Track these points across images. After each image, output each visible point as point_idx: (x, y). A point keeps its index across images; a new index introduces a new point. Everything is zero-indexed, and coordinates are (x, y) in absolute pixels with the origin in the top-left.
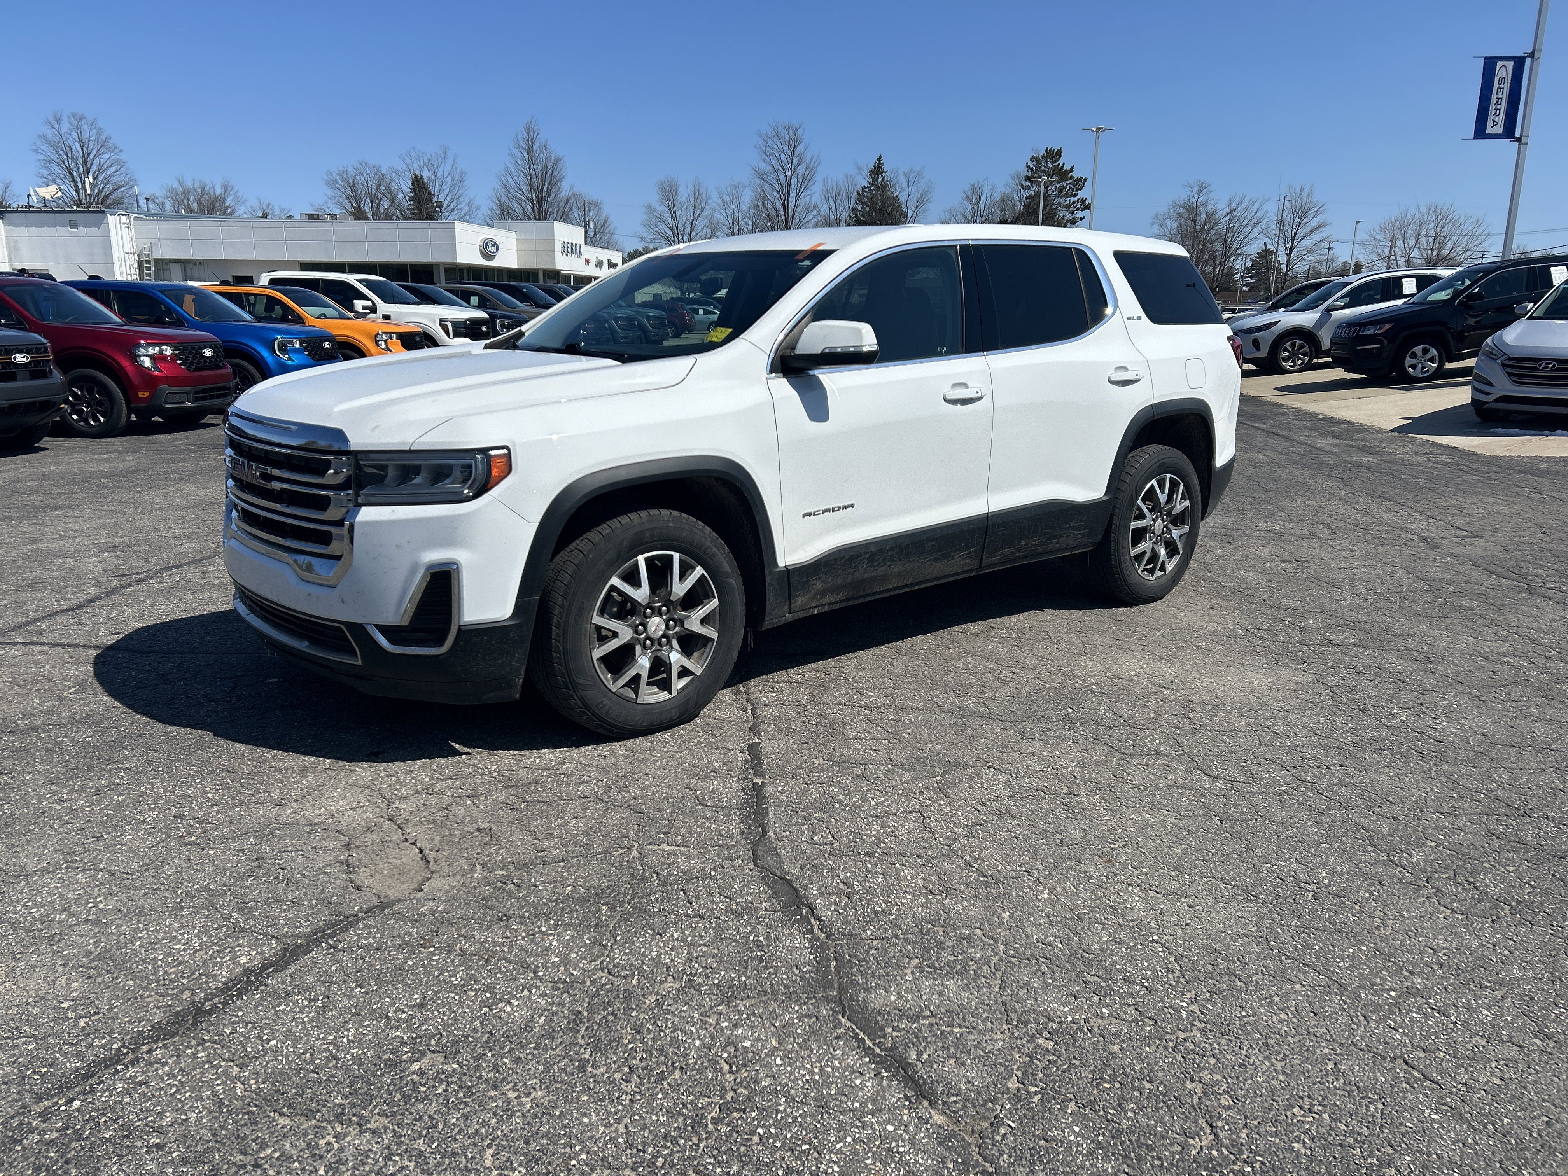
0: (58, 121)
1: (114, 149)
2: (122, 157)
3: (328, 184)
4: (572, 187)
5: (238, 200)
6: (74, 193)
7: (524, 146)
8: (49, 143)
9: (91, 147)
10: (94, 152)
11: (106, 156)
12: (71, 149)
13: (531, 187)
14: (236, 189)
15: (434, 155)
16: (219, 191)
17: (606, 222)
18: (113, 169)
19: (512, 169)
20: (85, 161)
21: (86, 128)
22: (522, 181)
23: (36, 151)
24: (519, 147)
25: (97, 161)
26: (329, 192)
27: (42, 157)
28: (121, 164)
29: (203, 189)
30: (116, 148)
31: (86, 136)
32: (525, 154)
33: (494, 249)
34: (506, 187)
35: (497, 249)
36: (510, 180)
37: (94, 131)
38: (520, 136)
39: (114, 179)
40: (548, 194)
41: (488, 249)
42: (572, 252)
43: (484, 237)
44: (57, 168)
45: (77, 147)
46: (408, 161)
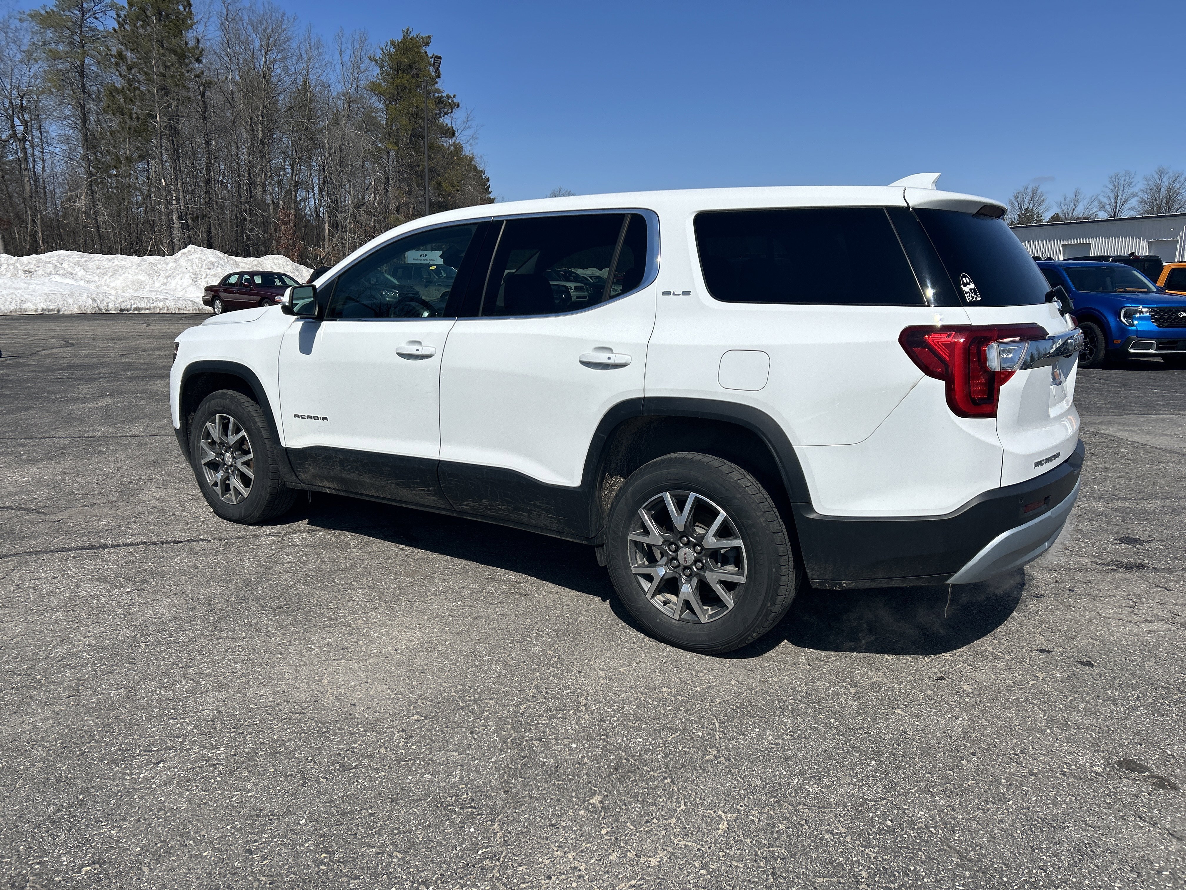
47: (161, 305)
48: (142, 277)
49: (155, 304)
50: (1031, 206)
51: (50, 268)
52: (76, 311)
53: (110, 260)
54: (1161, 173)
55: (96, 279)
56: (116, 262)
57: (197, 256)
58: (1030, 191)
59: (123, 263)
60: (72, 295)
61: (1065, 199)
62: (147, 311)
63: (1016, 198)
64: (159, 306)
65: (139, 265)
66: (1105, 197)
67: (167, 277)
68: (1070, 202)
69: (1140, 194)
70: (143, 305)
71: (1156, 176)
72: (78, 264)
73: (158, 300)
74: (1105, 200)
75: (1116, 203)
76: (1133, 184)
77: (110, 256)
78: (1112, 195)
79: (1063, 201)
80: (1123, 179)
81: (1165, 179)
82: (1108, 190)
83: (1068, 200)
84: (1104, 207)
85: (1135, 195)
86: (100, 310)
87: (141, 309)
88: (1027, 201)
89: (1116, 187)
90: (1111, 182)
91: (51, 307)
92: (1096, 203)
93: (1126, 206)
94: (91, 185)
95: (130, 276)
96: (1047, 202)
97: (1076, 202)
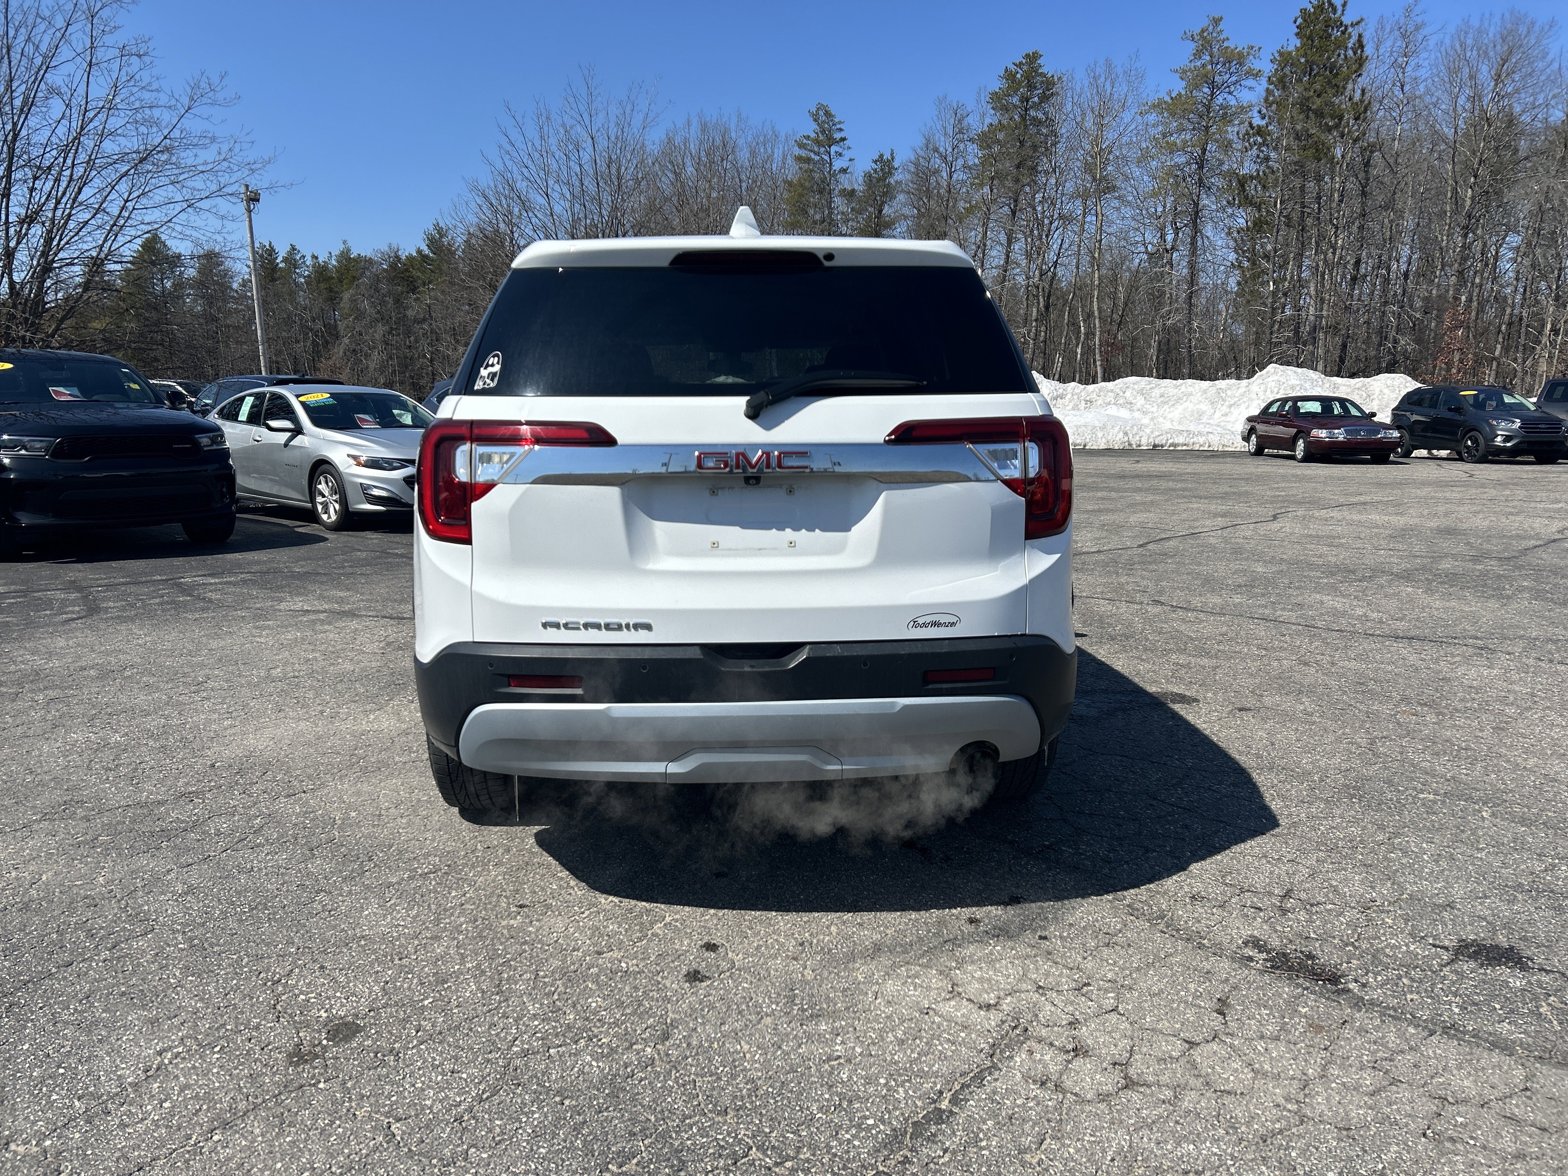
47: (1201, 440)
48: (1204, 407)
49: (1195, 439)
51: (1110, 397)
52: (1103, 446)
53: (1176, 387)
55: (1155, 409)
56: (1183, 388)
57: (1275, 378)
59: (1191, 389)
60: (1103, 428)
62: (1184, 448)
64: (1200, 442)
65: (1205, 392)
67: (1230, 406)
70: (1180, 440)
72: (1141, 392)
73: (1200, 434)
77: (1180, 381)
86: (1130, 445)
87: (1178, 445)
91: (1078, 441)
94: (1191, 297)
95: (1191, 406)
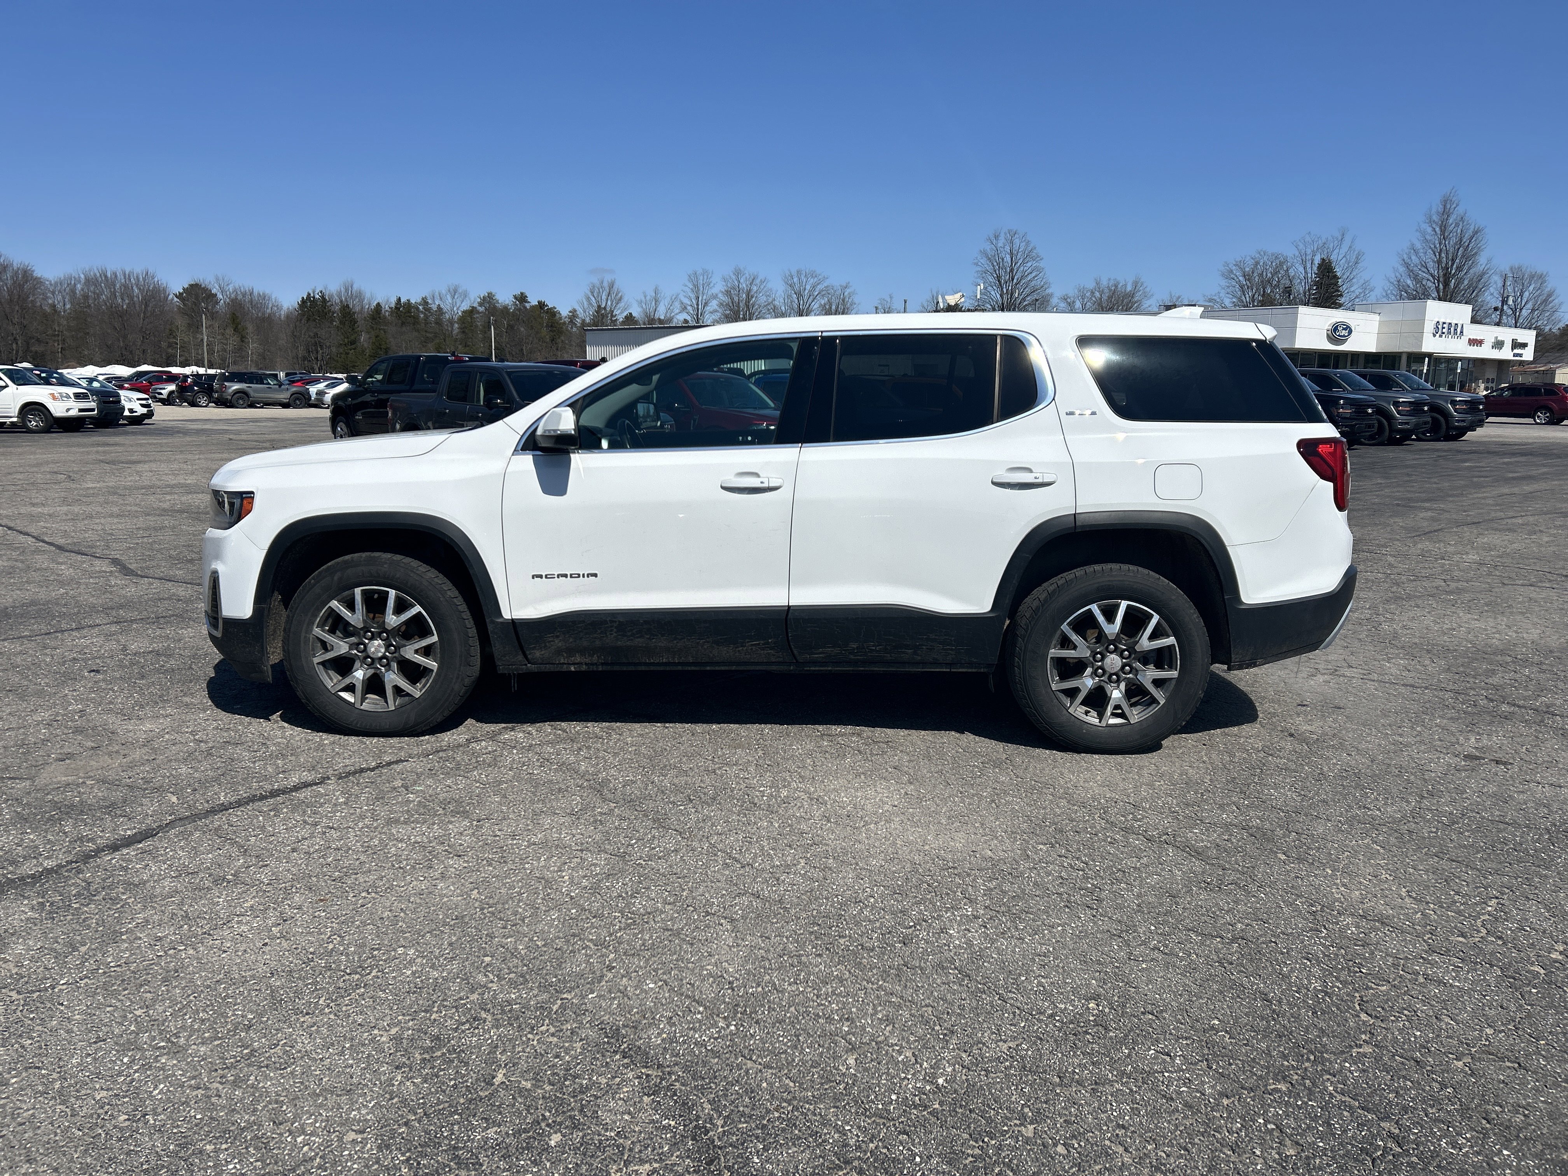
0: (997, 237)
1: (1037, 258)
2: (1042, 264)
3: (1223, 275)
4: (1489, 261)
5: (1146, 296)
6: (999, 296)
7: (1436, 220)
8: (987, 257)
9: (1019, 257)
10: (1020, 262)
11: (1029, 264)
12: (1003, 259)
13: (1439, 262)
14: (1145, 285)
15: (1330, 238)
16: (1129, 288)
17: (1550, 295)
18: (1034, 274)
19: (1418, 245)
20: (1012, 270)
21: (1017, 242)
22: (1430, 259)
23: (977, 264)
24: (1431, 222)
25: (1022, 268)
26: (1224, 283)
27: (979, 269)
28: (1040, 270)
29: (1116, 286)
30: (1038, 256)
31: (1016, 247)
32: (1437, 229)
33: (1344, 333)
34: (1407, 265)
35: (1350, 332)
36: (1413, 257)
37: (1023, 244)
38: (1434, 210)
39: (1033, 284)
40: (1459, 269)
41: (1337, 333)
42: (1449, 333)
43: (1334, 321)
44: (990, 278)
45: (1008, 258)
46: (1301, 246)
50: (609, 303)
54: (738, 273)
58: (606, 284)
61: (645, 297)
63: (592, 293)
66: (685, 296)
68: (651, 301)
69: (720, 295)
71: (734, 277)
74: (686, 301)
75: (698, 305)
76: (712, 285)
78: (693, 296)
79: (644, 299)
80: (701, 278)
81: (742, 281)
82: (688, 290)
83: (648, 298)
84: (685, 308)
85: (715, 297)
88: (604, 297)
89: (696, 286)
90: (690, 279)
92: (677, 304)
93: (708, 308)
96: (625, 299)
97: (657, 301)
